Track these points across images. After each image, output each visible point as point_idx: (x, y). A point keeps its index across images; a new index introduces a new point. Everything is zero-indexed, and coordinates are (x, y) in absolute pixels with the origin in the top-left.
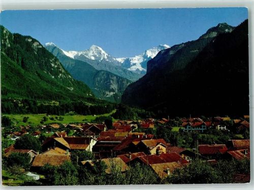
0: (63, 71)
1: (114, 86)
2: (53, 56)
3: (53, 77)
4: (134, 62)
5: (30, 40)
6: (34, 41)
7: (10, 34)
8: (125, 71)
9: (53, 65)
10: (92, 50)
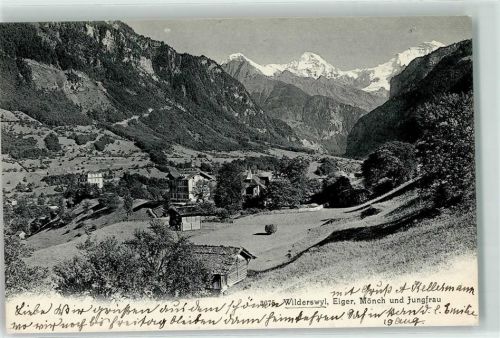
0: (251, 104)
1: (337, 120)
2: (237, 83)
3: (237, 115)
4: (376, 75)
5: (204, 62)
6: (210, 62)
7: (177, 55)
8: (359, 93)
9: (236, 96)
10: (304, 59)
